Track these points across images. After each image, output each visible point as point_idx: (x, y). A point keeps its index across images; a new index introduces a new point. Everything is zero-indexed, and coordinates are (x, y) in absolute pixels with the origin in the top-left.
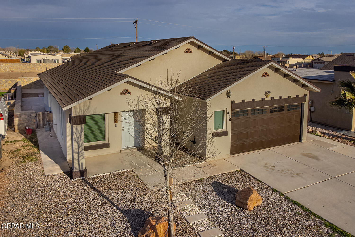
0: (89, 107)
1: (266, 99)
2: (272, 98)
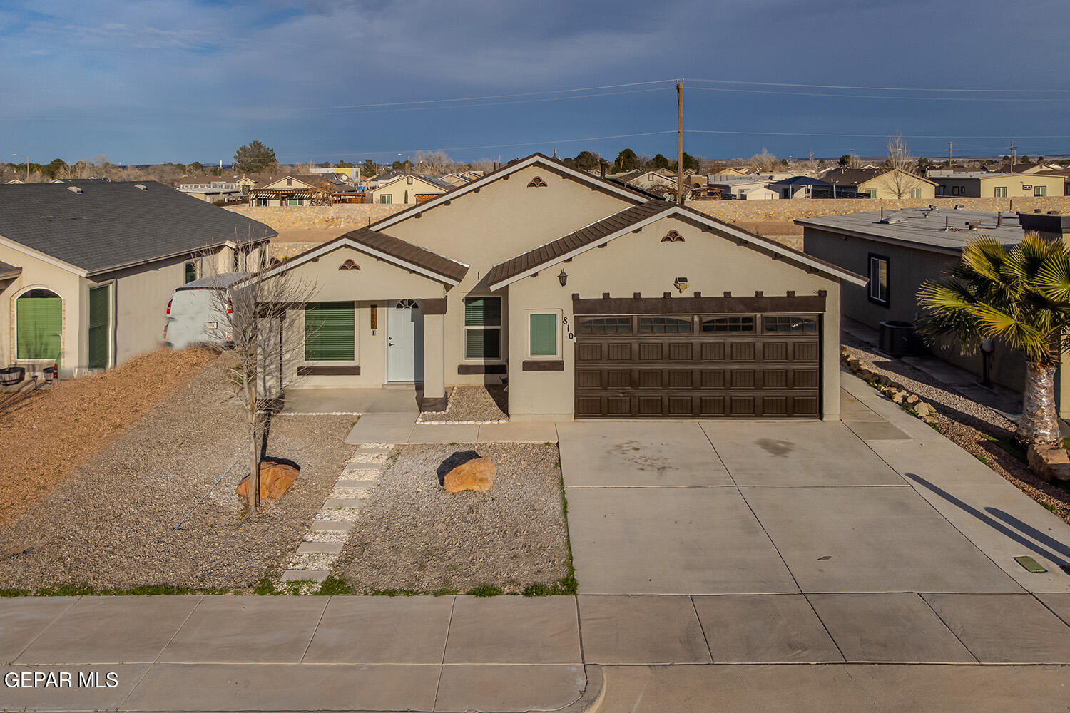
1: (675, 294)
2: (697, 294)
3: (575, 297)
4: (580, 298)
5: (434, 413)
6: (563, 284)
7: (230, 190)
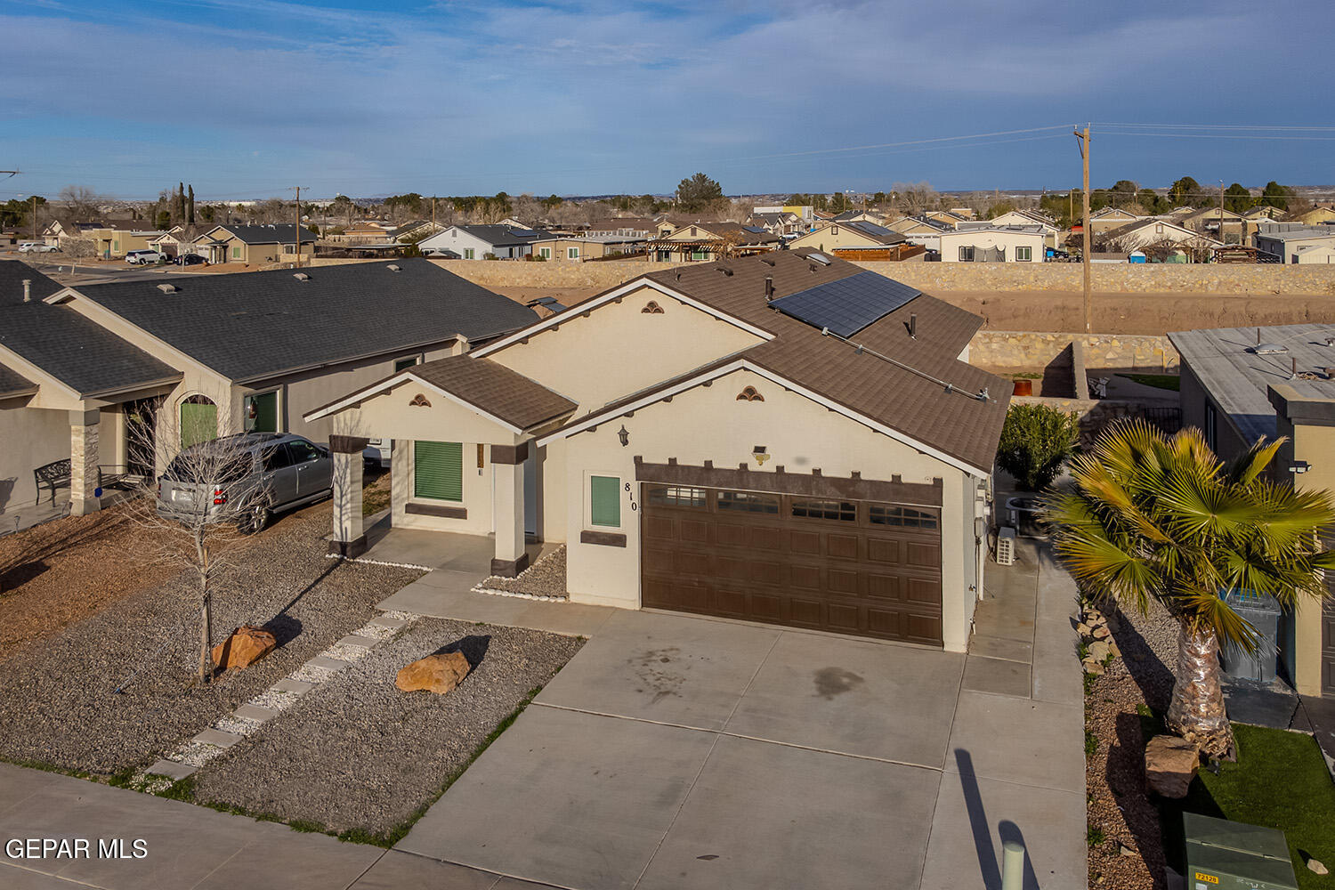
0: (359, 420)
1: (754, 466)
2: (780, 469)
3: (638, 460)
4: (644, 461)
5: (503, 578)
6: (625, 443)
7: (637, 238)
